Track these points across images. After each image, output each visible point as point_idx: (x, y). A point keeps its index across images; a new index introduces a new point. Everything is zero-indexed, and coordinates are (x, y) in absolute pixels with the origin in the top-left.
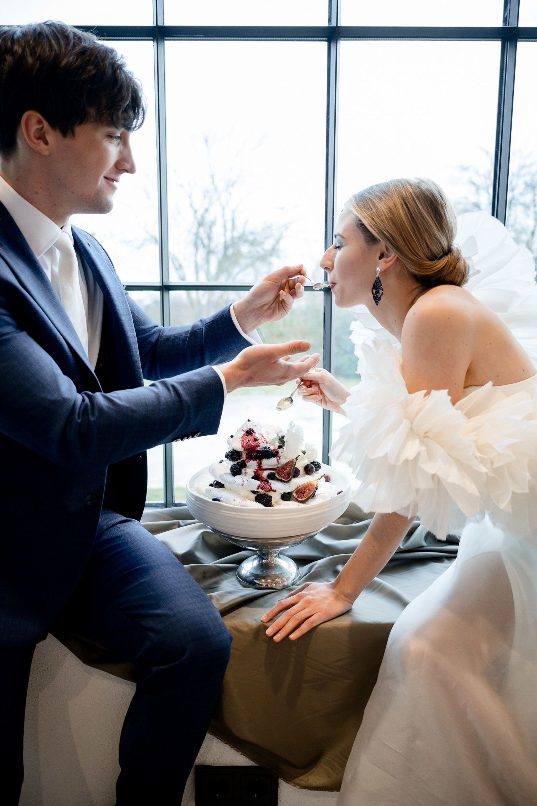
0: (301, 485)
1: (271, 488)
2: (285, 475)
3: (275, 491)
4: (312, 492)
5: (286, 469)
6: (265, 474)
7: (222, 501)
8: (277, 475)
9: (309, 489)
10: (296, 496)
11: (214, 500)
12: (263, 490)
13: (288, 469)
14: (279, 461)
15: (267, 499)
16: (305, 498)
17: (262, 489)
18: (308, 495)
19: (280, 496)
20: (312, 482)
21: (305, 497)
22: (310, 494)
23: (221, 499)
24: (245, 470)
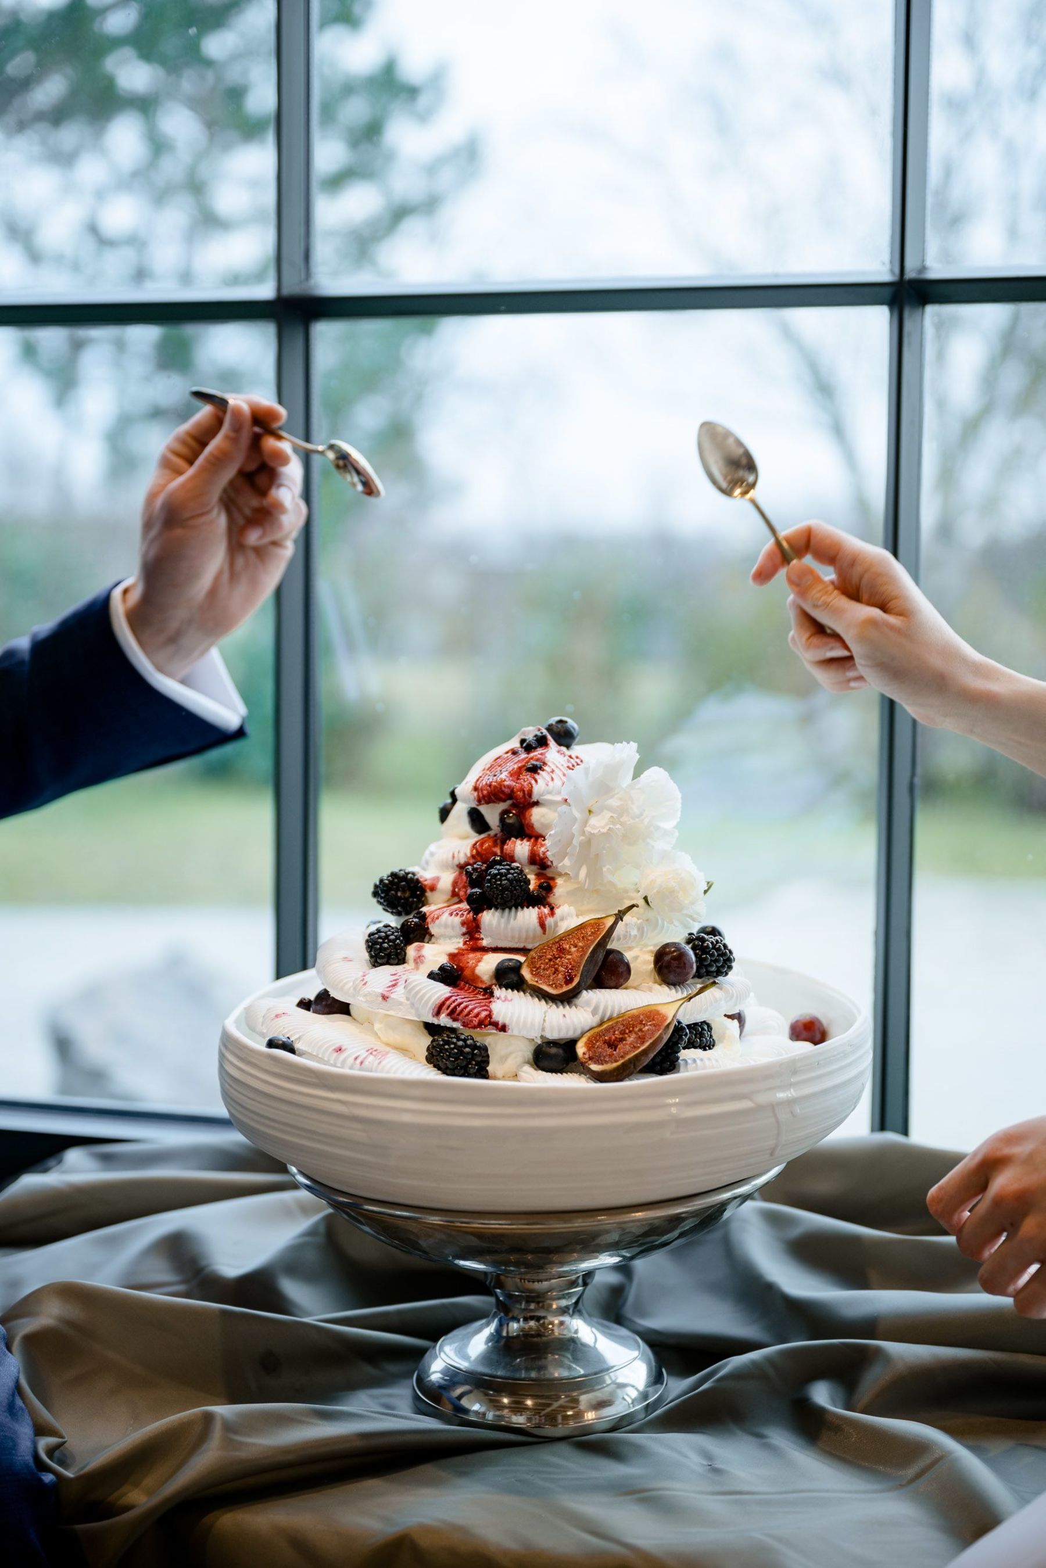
0: (615, 1015)
1: (490, 1016)
2: (556, 971)
3: (503, 1028)
4: (647, 1044)
5: (569, 953)
6: (487, 965)
7: (301, 1054)
8: (526, 973)
9: (641, 1030)
10: (584, 1054)
11: (272, 1044)
12: (455, 1020)
13: (573, 949)
14: (549, 921)
15: (461, 1052)
16: (615, 1065)
17: (453, 1014)
18: (626, 1053)
19: (528, 1052)
20: (659, 1008)
21: (616, 1061)
22: (639, 1047)
23: (297, 1046)
24: (419, 949)
